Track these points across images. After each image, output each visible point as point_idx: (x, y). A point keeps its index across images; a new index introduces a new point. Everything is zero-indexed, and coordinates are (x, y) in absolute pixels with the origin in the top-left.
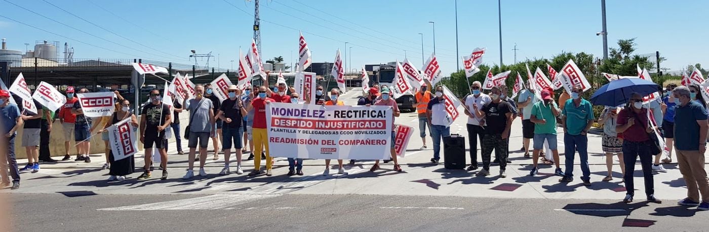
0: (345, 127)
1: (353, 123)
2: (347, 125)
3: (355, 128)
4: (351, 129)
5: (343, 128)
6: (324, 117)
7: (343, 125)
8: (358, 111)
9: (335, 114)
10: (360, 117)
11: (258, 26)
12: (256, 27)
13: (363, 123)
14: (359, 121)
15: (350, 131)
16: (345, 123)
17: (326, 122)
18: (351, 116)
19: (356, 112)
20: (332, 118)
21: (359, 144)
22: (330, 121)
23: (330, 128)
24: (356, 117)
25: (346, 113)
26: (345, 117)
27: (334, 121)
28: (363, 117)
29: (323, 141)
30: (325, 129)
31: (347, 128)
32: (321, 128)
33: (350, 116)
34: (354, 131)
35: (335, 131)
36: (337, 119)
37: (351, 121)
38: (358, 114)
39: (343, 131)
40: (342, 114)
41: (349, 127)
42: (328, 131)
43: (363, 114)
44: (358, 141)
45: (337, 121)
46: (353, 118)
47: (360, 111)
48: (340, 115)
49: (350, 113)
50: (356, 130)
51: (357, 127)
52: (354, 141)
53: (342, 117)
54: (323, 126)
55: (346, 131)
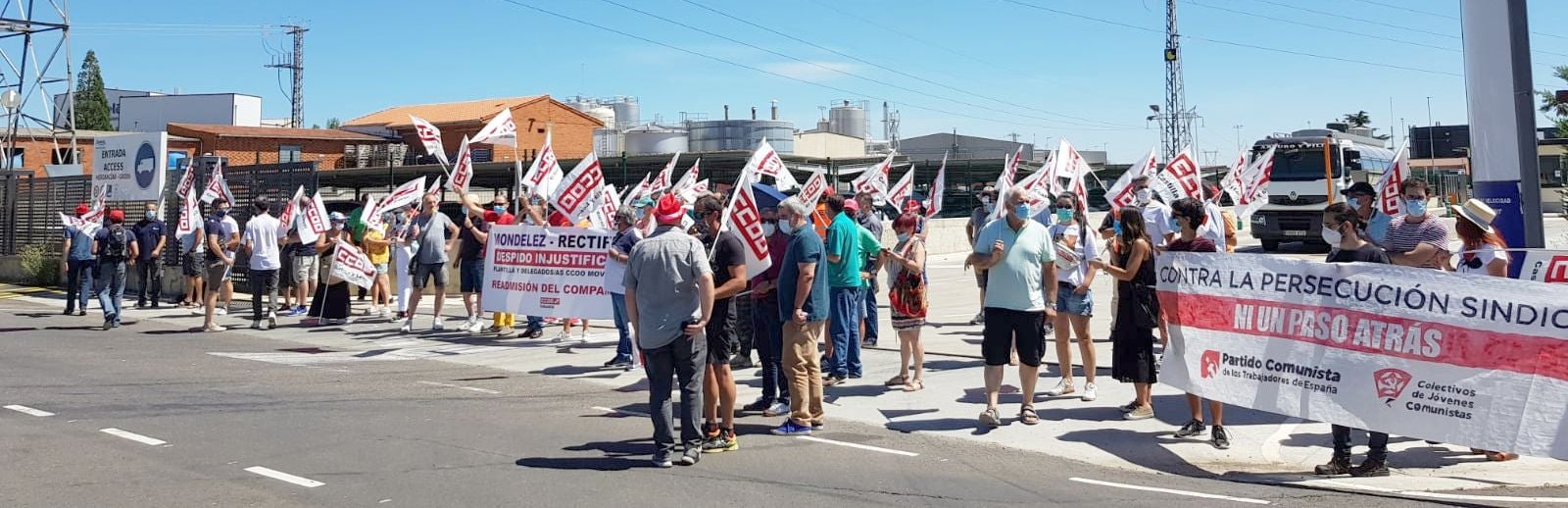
0: (574, 263)
1: (585, 256)
2: (577, 259)
3: (589, 265)
4: (582, 266)
5: (570, 265)
6: (544, 245)
7: (571, 259)
8: (595, 237)
9: (560, 241)
10: (599, 247)
11: (1174, 52)
12: (1171, 53)
13: (604, 258)
14: (597, 255)
15: (580, 270)
16: (574, 257)
17: (548, 254)
18: (584, 245)
19: (592, 238)
20: (555, 247)
21: (594, 293)
22: (553, 253)
23: (553, 265)
24: (591, 246)
25: (576, 239)
26: (574, 246)
27: (558, 253)
28: (604, 247)
29: (543, 285)
30: (546, 265)
31: (577, 266)
32: (541, 265)
33: (581, 244)
34: (587, 270)
35: (560, 269)
36: (562, 249)
37: (584, 254)
38: (595, 241)
39: (571, 269)
40: (570, 241)
41: (580, 263)
42: (550, 268)
43: (605, 243)
44: (593, 289)
45: (563, 253)
46: (587, 249)
47: (600, 238)
48: (567, 242)
49: (581, 240)
50: (591, 270)
51: (593, 263)
52: (587, 287)
53: (569, 246)
54: (544, 262)
55: (576, 269)
